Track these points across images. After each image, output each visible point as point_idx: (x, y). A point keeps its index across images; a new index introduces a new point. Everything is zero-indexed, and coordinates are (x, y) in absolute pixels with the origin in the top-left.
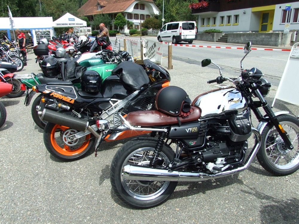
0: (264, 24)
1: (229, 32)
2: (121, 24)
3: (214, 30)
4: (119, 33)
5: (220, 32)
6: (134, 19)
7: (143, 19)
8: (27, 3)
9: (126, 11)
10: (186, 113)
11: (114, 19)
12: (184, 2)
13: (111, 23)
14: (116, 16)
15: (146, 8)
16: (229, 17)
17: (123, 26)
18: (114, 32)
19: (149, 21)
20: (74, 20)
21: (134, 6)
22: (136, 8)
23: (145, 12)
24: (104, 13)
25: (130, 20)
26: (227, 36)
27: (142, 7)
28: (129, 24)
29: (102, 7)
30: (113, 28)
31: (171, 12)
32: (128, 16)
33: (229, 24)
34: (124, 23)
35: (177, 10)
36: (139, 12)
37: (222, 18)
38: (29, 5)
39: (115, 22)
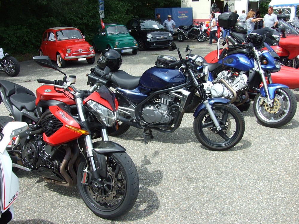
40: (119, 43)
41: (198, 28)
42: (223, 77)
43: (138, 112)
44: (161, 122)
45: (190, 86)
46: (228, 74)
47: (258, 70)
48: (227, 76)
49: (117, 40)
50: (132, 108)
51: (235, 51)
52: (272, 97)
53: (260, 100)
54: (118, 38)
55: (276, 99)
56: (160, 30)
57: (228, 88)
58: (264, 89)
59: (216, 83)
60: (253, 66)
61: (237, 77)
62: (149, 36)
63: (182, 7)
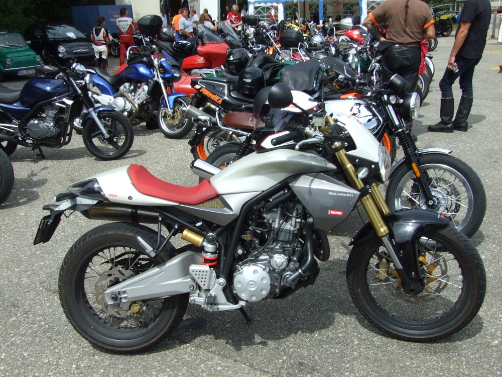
40: (12, 60)
41: (140, 37)
42: (125, 90)
43: (22, 128)
44: (48, 135)
45: (74, 95)
46: (130, 87)
47: (158, 80)
48: (129, 89)
49: (9, 56)
50: (15, 124)
51: (135, 61)
52: (172, 107)
53: (163, 111)
54: (11, 53)
55: (176, 109)
56: (79, 40)
57: (130, 102)
58: (165, 99)
59: (117, 96)
60: (154, 76)
61: (139, 88)
62: (62, 49)
63: (116, 5)
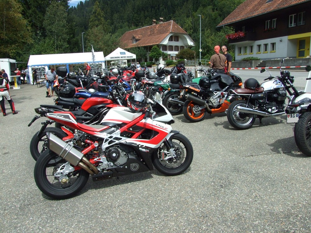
0: (301, 50)
1: (266, 59)
2: (156, 55)
3: (252, 57)
4: (154, 64)
5: (257, 60)
6: (169, 50)
7: (178, 50)
8: (74, 40)
9: (161, 44)
10: (258, 88)
11: (150, 51)
12: (218, 32)
13: (146, 56)
14: (152, 49)
15: (180, 40)
16: (266, 45)
17: (159, 57)
18: (149, 64)
19: (184, 52)
20: (125, 54)
21: (168, 38)
22: (171, 40)
23: (179, 44)
24: (139, 46)
25: (165, 52)
26: (265, 63)
27: (176, 39)
28: (164, 55)
29: (137, 40)
30: (148, 60)
31: (207, 42)
32: (163, 48)
33: (266, 52)
34: (160, 55)
35: (213, 40)
36: (174, 43)
37: (259, 46)
38: (75, 41)
39: (150, 55)
